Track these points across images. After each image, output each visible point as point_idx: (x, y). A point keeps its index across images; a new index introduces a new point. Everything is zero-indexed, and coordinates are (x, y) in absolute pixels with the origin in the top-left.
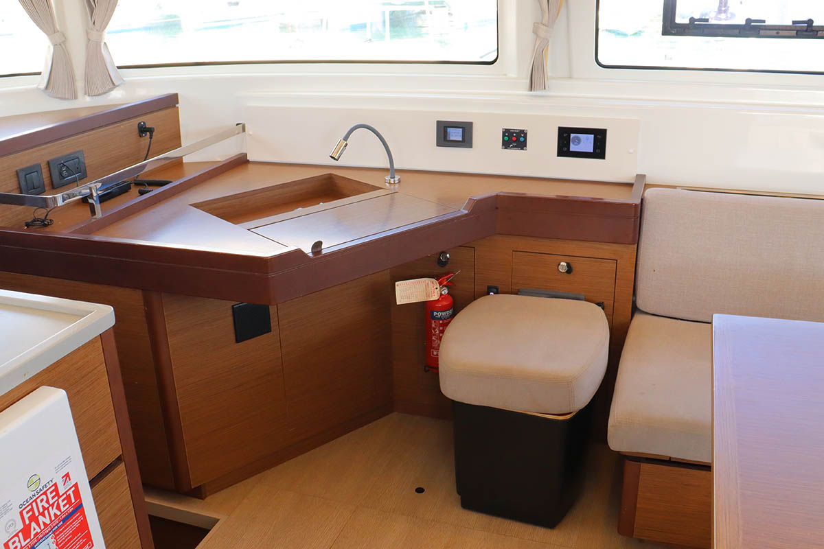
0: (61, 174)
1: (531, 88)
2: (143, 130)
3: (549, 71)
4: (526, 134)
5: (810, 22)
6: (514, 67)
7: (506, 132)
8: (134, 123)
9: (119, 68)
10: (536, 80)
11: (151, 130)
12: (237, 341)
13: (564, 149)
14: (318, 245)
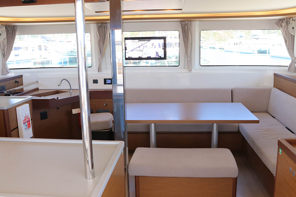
0: (2, 89)
1: (98, 72)
2: (16, 82)
3: (102, 68)
4: (98, 80)
5: (150, 57)
6: (95, 67)
7: (94, 80)
8: (14, 80)
9: (9, 69)
10: (99, 70)
11: (18, 82)
12: (41, 120)
13: (105, 83)
14: (58, 98)
